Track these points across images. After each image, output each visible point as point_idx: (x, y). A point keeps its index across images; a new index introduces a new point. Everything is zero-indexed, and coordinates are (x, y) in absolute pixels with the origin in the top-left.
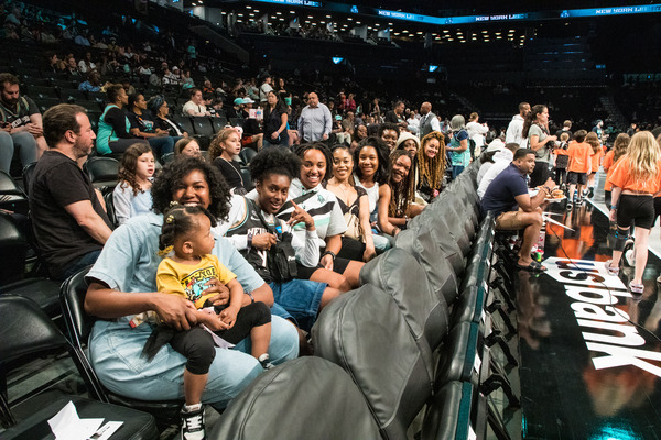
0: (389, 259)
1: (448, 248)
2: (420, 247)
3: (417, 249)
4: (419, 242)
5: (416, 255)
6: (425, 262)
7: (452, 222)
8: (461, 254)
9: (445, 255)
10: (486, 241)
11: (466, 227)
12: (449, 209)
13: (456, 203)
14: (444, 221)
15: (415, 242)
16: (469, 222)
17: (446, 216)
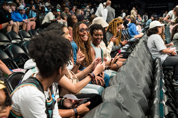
0: (103, 112)
1: (138, 95)
2: (121, 99)
3: (119, 100)
4: (120, 96)
5: (118, 104)
6: (125, 109)
7: (138, 77)
8: (145, 98)
9: (137, 101)
10: (161, 88)
11: (146, 79)
12: (135, 68)
13: (138, 64)
14: (133, 76)
15: (117, 96)
16: (147, 76)
17: (133, 73)
